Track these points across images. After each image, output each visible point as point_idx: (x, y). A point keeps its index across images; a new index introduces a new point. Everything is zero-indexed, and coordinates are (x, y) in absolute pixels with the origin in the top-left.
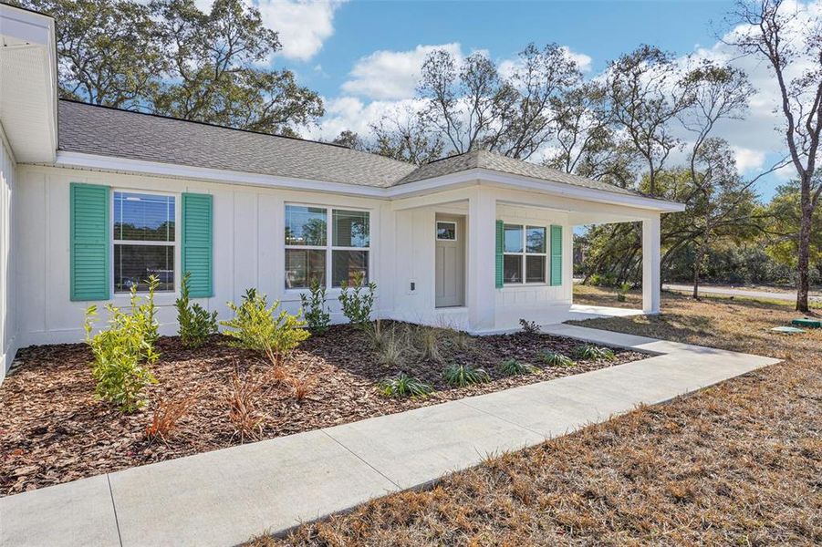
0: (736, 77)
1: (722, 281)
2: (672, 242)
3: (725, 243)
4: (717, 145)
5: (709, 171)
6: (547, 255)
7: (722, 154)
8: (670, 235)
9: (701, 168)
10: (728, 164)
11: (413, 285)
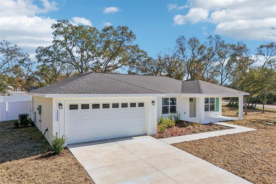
6: (215, 104)
11: (185, 112)
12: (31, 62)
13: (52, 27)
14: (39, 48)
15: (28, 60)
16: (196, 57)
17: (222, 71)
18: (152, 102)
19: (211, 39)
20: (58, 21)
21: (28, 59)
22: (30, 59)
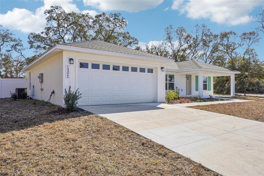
0: (256, 34)
1: (256, 92)
2: (238, 79)
3: (255, 80)
4: (252, 50)
5: (250, 58)
6: (207, 83)
7: (254, 53)
8: (237, 77)
9: (247, 57)
10: (256, 56)
11: (182, 90)
12: (23, 47)
13: (45, 13)
14: (32, 34)
15: (20, 46)
16: (182, 45)
17: (206, 59)
18: (161, 68)
19: (198, 27)
20: (51, 7)
21: (21, 44)
22: (22, 45)
